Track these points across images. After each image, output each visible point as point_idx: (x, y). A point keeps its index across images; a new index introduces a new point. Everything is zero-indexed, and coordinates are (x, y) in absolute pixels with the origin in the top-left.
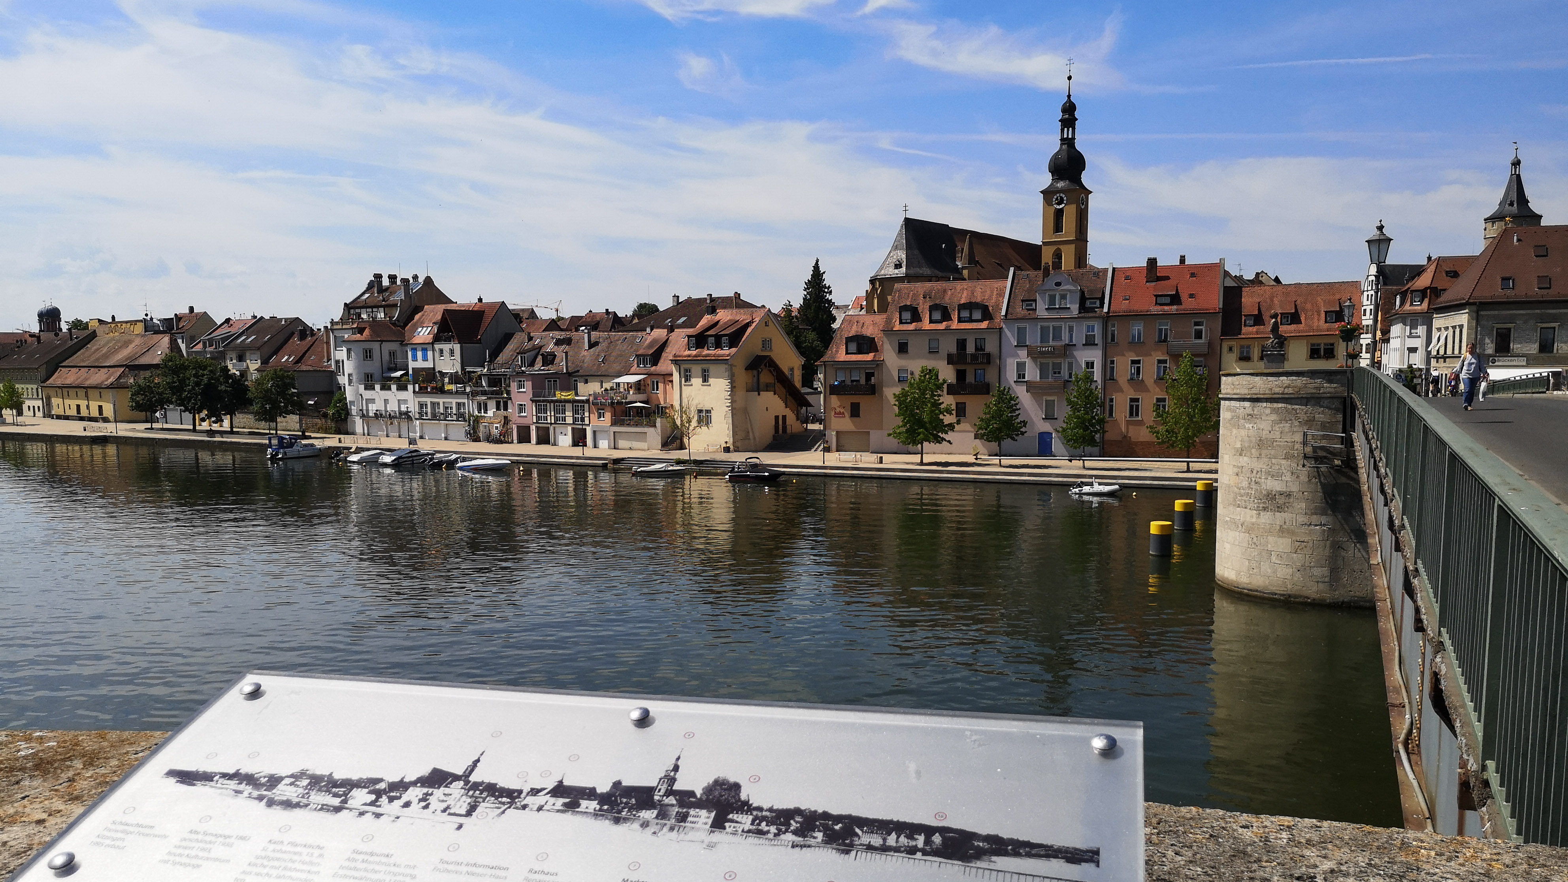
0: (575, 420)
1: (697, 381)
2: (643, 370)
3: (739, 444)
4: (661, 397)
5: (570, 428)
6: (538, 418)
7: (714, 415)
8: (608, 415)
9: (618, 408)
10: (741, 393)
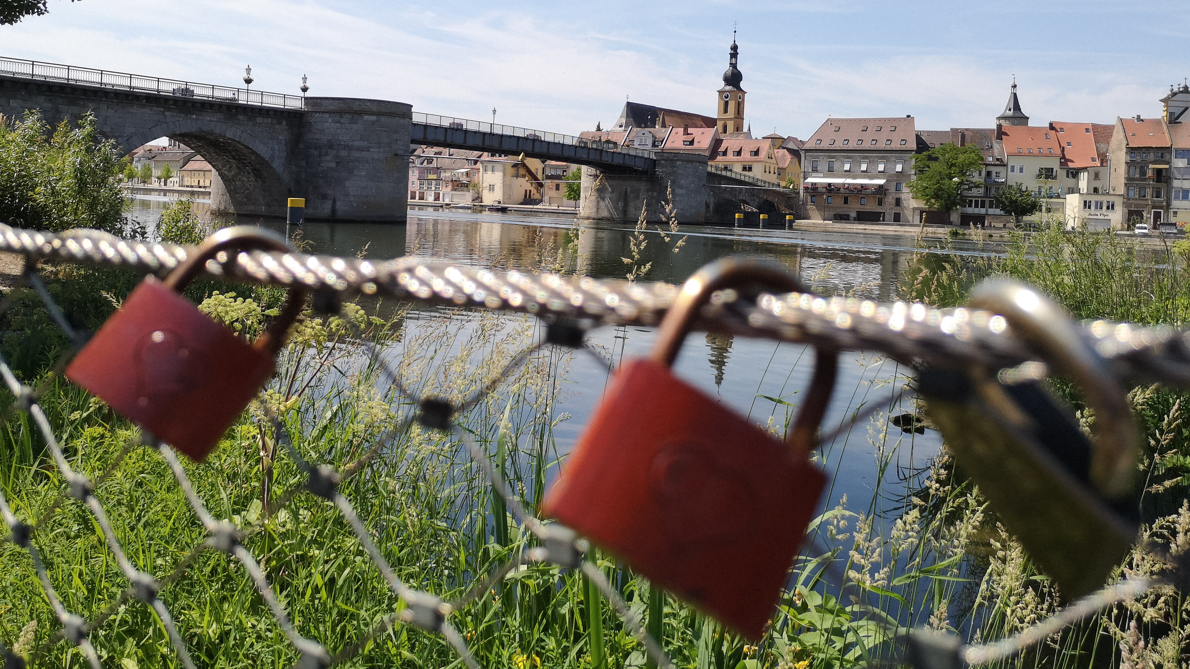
0: (436, 188)
1: (490, 173)
2: (470, 167)
3: (505, 201)
4: (476, 179)
5: (433, 193)
6: (420, 188)
7: (495, 187)
8: (450, 187)
9: (455, 183)
10: (509, 178)
